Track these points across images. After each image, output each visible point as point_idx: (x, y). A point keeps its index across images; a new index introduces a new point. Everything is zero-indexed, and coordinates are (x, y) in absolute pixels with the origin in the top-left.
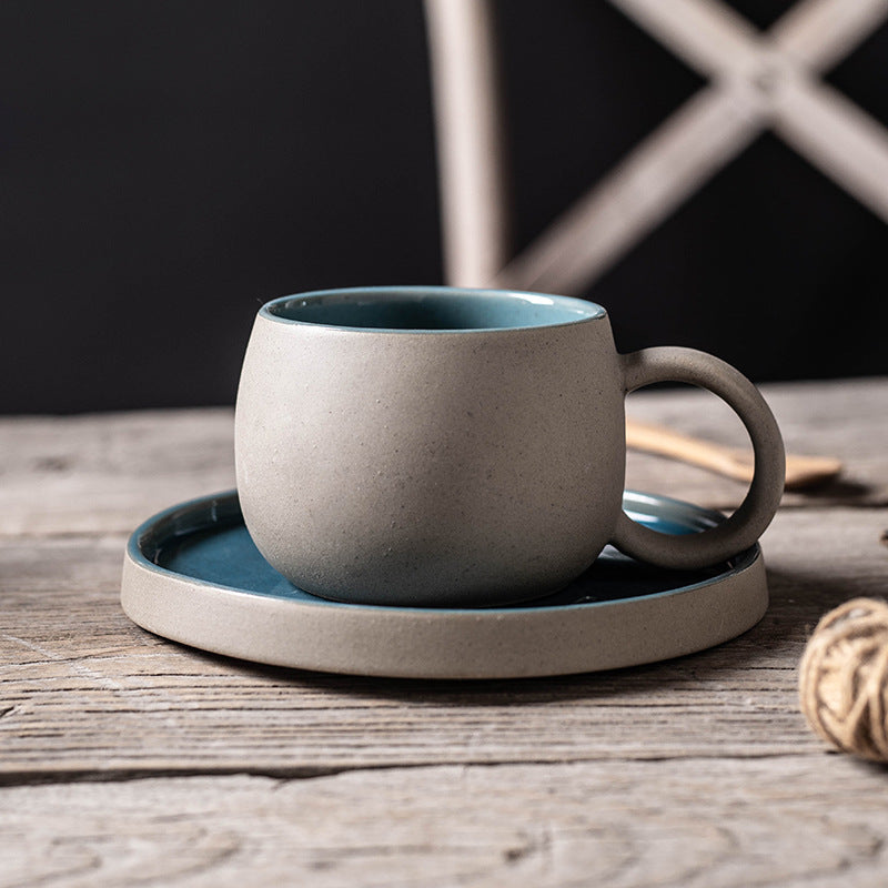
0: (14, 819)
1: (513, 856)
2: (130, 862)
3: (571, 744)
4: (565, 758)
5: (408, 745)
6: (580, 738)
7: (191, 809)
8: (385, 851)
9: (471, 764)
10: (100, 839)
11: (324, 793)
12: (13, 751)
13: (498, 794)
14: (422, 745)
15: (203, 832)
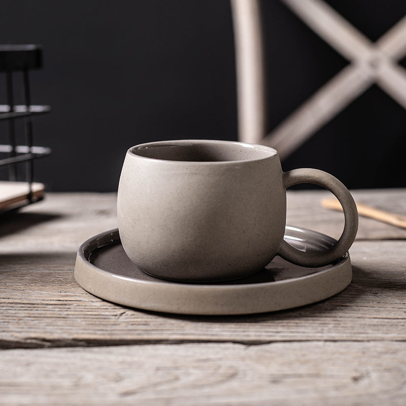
0: (136, 359)
1: (356, 379)
2: (192, 378)
3: (366, 333)
4: (366, 339)
5: (298, 332)
6: (370, 331)
7: (212, 356)
8: (300, 376)
9: (326, 341)
10: (177, 368)
11: (267, 351)
12: (130, 330)
13: (341, 353)
14: (304, 332)
15: (219, 367)
